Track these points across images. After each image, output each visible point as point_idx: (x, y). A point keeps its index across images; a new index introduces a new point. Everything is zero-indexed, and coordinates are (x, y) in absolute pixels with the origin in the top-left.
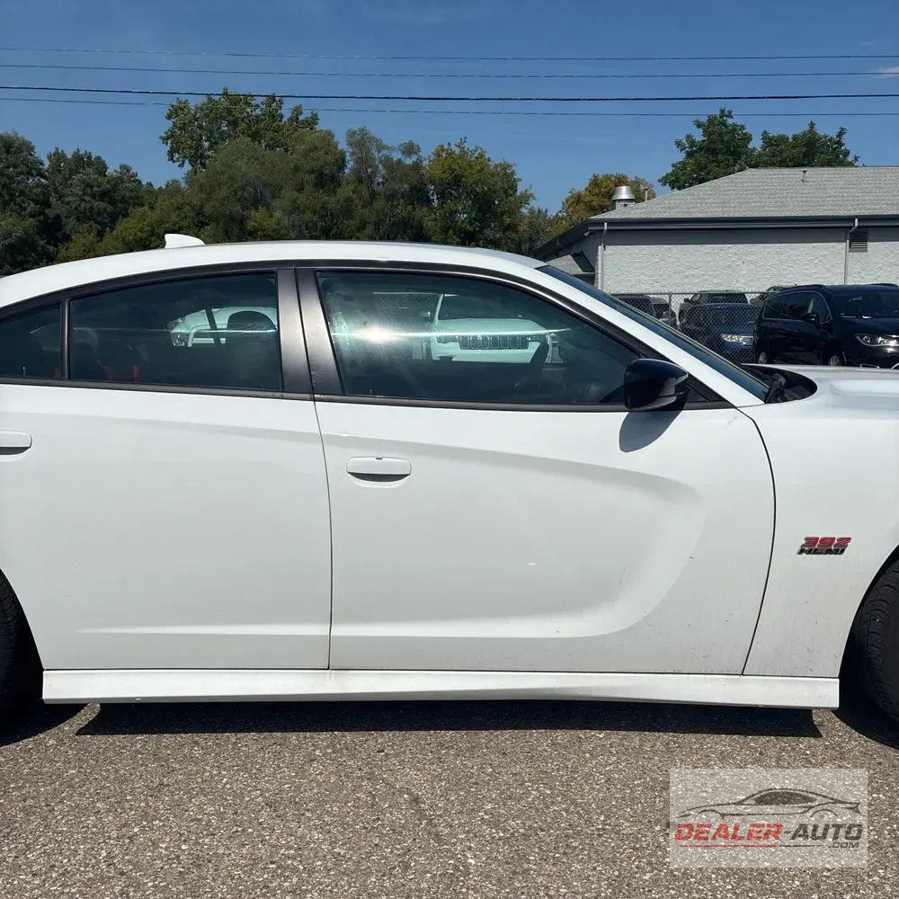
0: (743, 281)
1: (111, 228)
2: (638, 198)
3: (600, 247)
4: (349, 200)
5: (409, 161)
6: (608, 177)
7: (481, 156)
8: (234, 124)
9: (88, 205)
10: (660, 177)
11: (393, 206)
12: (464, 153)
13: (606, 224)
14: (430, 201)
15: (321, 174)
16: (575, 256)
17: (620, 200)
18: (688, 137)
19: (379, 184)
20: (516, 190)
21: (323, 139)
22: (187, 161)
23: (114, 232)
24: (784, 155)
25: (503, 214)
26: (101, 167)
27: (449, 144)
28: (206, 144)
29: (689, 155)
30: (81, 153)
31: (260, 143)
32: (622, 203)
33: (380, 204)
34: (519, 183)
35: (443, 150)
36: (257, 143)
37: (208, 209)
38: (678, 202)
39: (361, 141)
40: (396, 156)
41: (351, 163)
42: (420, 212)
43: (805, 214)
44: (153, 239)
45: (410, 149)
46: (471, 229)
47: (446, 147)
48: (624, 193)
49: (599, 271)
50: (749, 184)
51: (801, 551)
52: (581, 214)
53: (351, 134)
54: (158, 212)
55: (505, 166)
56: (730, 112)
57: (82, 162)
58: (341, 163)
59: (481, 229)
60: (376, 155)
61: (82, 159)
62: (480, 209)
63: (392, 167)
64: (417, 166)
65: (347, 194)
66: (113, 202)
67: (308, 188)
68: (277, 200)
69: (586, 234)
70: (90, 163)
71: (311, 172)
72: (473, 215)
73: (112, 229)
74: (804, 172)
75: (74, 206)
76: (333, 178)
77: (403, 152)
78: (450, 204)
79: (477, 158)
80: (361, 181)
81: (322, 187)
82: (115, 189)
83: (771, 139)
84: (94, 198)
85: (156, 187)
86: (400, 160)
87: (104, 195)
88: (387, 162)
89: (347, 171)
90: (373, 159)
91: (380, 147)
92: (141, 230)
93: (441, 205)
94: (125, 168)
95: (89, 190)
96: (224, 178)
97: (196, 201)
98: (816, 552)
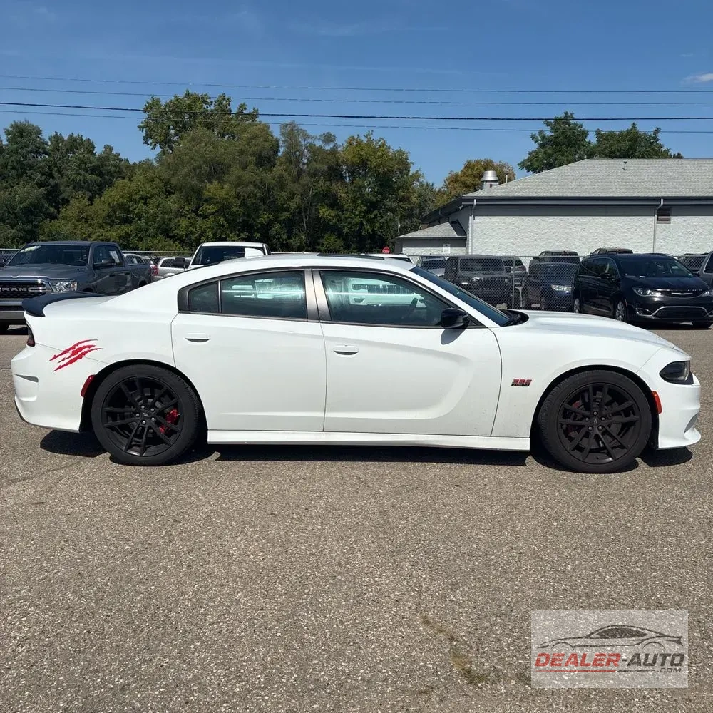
0: (578, 244)
1: (99, 194)
2: (501, 180)
3: (470, 217)
4: (281, 176)
5: (327, 148)
6: (478, 162)
7: (383, 145)
8: (194, 116)
9: (83, 178)
10: (519, 162)
11: (315, 181)
12: (370, 142)
13: (475, 200)
14: (342, 178)
15: (260, 156)
16: (453, 223)
17: (486, 181)
18: (541, 132)
19: (304, 164)
20: (409, 171)
21: (263, 130)
22: (158, 145)
23: (102, 199)
24: (613, 148)
25: (398, 189)
26: (90, 147)
27: (358, 136)
28: (172, 132)
29: (542, 146)
30: (74, 136)
31: (213, 131)
32: (488, 184)
33: (305, 179)
34: (412, 166)
35: (354, 140)
36: (211, 131)
37: (174, 181)
38: (530, 184)
39: (292, 133)
40: (318, 143)
41: (284, 148)
42: (336, 187)
43: (624, 195)
44: (131, 203)
45: (328, 138)
46: (375, 200)
47: (356, 137)
48: (490, 176)
49: (470, 235)
50: (583, 171)
51: (512, 385)
52: (458, 190)
53: (284, 126)
54: (135, 183)
55: (401, 153)
56: (572, 114)
57: (75, 143)
58: (275, 147)
59: (382, 200)
60: (303, 143)
61: (76, 141)
62: (381, 185)
63: (315, 151)
64: (333, 152)
65: (281, 172)
66: (101, 175)
67: (251, 167)
68: (227, 175)
69: (460, 208)
70: (82, 144)
71: (253, 155)
72: (376, 190)
73: (101, 196)
74: (625, 163)
75: (71, 178)
76: (269, 159)
77: (323, 141)
78: (359, 181)
79: (380, 146)
80: (291, 162)
81: (261, 166)
82: (103, 165)
83: (603, 135)
84: (87, 172)
85: (131, 162)
86: (321, 147)
87: (94, 170)
88: (311, 147)
89: (280, 154)
90: (302, 146)
91: (306, 137)
92: (122, 197)
93: (352, 181)
94: (108, 148)
95: (83, 166)
96: (186, 158)
97: (165, 176)
98: (518, 385)
